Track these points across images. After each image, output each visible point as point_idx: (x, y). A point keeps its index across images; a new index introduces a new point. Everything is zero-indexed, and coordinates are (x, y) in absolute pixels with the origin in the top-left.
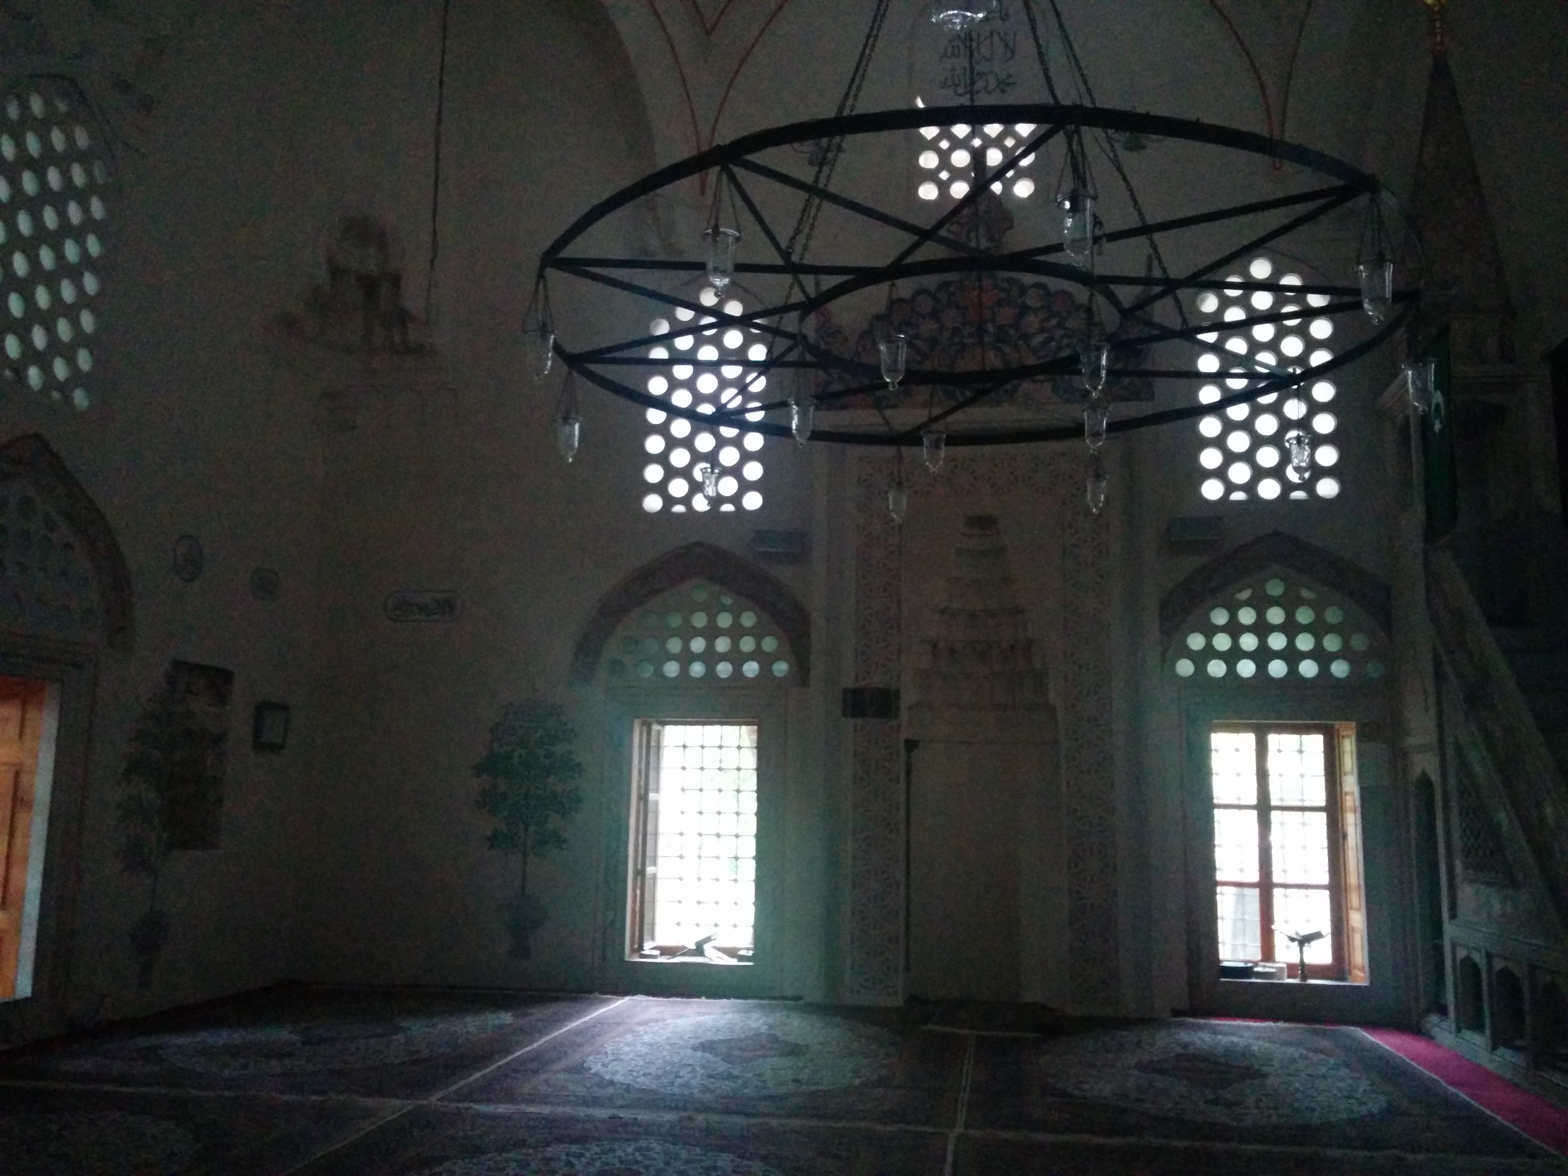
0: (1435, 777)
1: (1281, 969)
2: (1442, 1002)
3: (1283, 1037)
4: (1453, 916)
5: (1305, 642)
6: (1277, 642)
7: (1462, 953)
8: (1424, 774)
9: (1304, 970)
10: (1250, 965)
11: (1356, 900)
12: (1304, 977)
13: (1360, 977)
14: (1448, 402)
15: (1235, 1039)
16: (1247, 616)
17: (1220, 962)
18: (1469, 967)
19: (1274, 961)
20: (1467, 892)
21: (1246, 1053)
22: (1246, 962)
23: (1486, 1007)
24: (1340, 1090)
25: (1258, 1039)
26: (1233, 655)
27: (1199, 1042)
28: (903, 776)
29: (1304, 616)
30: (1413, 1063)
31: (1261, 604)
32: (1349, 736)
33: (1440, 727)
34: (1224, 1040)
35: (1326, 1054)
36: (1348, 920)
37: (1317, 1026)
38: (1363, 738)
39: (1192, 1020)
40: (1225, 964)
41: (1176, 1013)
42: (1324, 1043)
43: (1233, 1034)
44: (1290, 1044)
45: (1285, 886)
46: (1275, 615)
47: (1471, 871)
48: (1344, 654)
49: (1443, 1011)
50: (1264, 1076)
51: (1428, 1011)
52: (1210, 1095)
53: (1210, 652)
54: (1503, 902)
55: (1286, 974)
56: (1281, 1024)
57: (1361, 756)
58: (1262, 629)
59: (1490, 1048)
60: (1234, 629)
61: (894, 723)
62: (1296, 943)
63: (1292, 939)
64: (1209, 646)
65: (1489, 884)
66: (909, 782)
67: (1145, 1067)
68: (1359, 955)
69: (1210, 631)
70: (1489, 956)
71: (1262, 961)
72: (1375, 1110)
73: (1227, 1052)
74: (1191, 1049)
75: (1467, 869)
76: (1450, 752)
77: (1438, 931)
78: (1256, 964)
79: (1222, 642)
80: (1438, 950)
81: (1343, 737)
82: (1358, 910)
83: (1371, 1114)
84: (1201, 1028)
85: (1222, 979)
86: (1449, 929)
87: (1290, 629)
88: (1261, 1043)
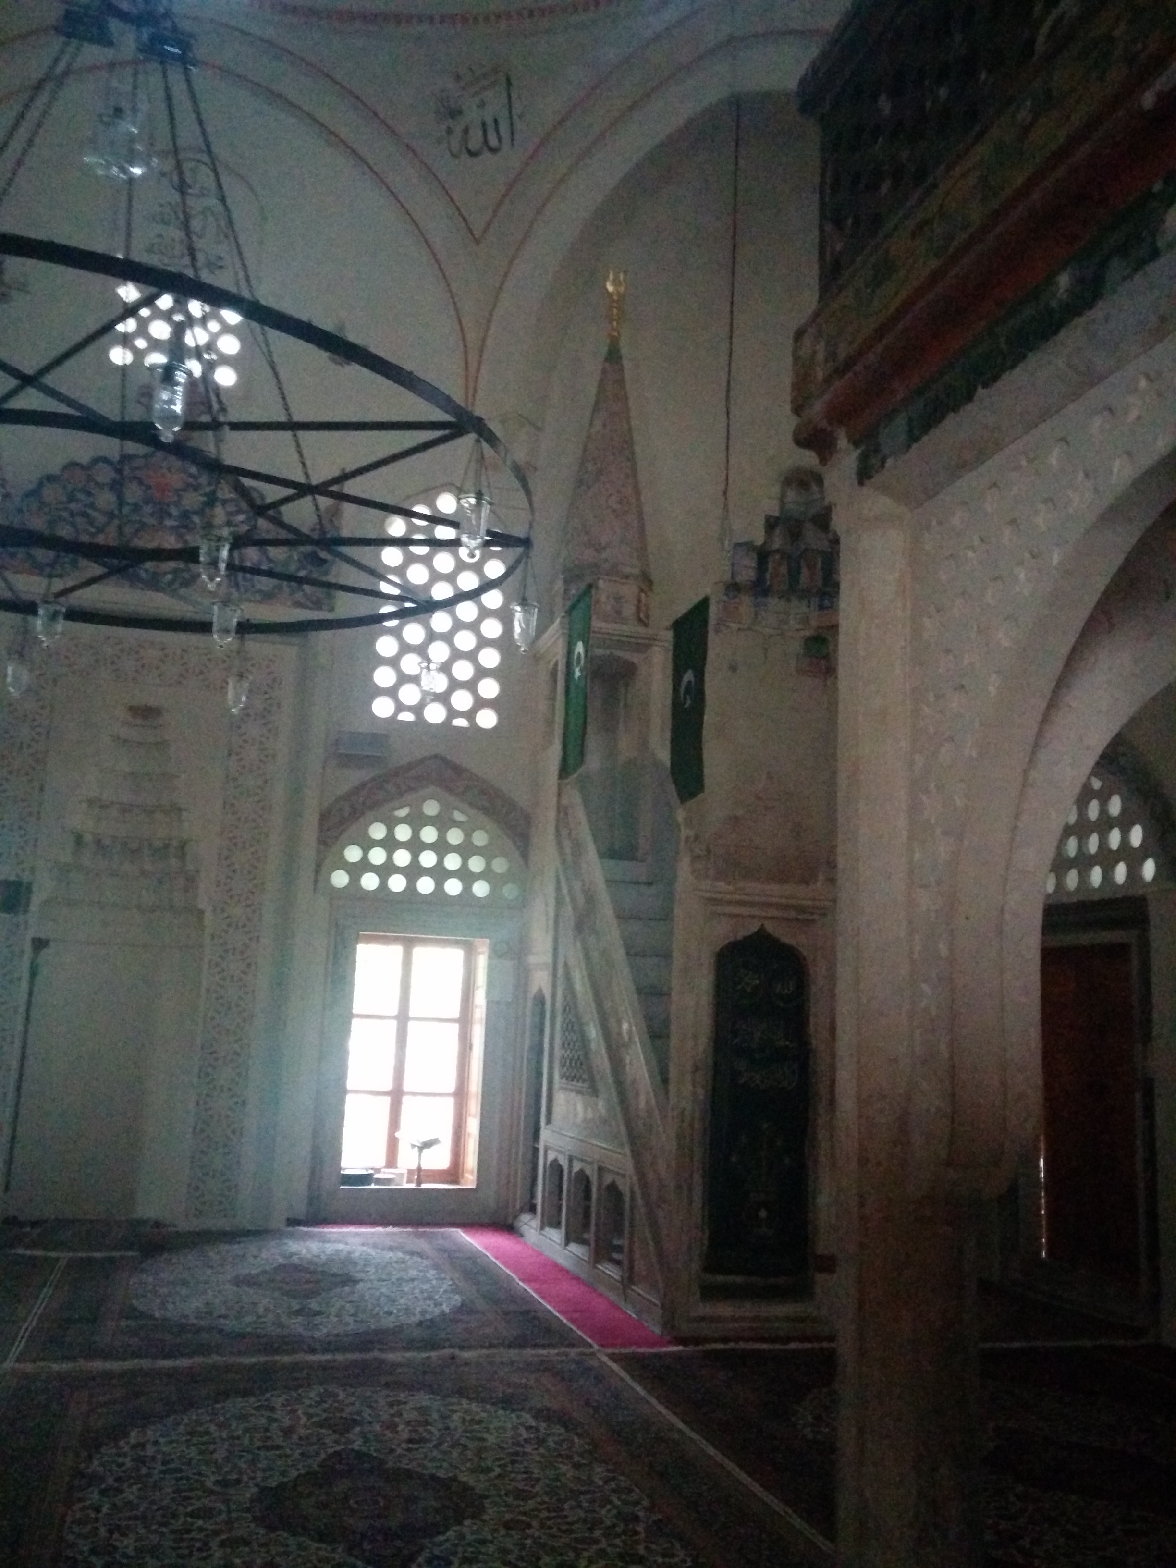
0: (547, 993)
1: (402, 1175)
2: (534, 1201)
3: (388, 1242)
4: (549, 1121)
5: (452, 862)
6: (428, 859)
7: (551, 1156)
8: (540, 991)
9: (420, 1174)
10: (370, 1172)
11: (474, 1107)
12: (419, 1183)
13: (469, 1181)
14: (586, 652)
15: (341, 1246)
16: (403, 833)
17: (340, 1169)
18: (556, 1169)
19: (396, 1167)
20: (561, 1099)
21: (348, 1260)
22: (367, 1169)
23: (564, 1203)
24: (422, 1292)
25: (363, 1245)
26: (386, 870)
27: (304, 1251)
28: (26, 975)
29: (455, 836)
30: (497, 1262)
31: (417, 821)
32: (483, 953)
33: (555, 949)
34: (330, 1248)
35: (422, 1257)
36: (466, 1127)
37: (421, 1230)
38: (496, 954)
39: (305, 1229)
40: (347, 1172)
41: (293, 1222)
42: (422, 1245)
43: (339, 1242)
44: (391, 1249)
45: (414, 1094)
46: (429, 834)
47: (564, 1080)
48: (486, 875)
49: (532, 1209)
50: (356, 1282)
51: (522, 1210)
52: (295, 1305)
53: (365, 866)
54: (585, 1108)
55: (405, 1180)
56: (390, 1229)
57: (491, 969)
58: (416, 846)
59: (563, 1243)
60: (390, 844)
61: (21, 918)
62: (416, 1148)
63: (413, 1146)
64: (365, 860)
65: (579, 1092)
66: (32, 983)
67: (238, 1282)
68: (471, 1161)
69: (367, 845)
70: (571, 1160)
71: (385, 1167)
72: (447, 1310)
73: (331, 1260)
74: (295, 1260)
75: (562, 1079)
76: (560, 971)
77: (536, 1135)
78: (378, 1171)
79: (378, 856)
80: (536, 1151)
81: (479, 953)
82: (475, 1116)
83: (443, 1314)
84: (311, 1236)
85: (342, 1187)
86: (546, 1135)
87: (441, 848)
88: (365, 1248)
